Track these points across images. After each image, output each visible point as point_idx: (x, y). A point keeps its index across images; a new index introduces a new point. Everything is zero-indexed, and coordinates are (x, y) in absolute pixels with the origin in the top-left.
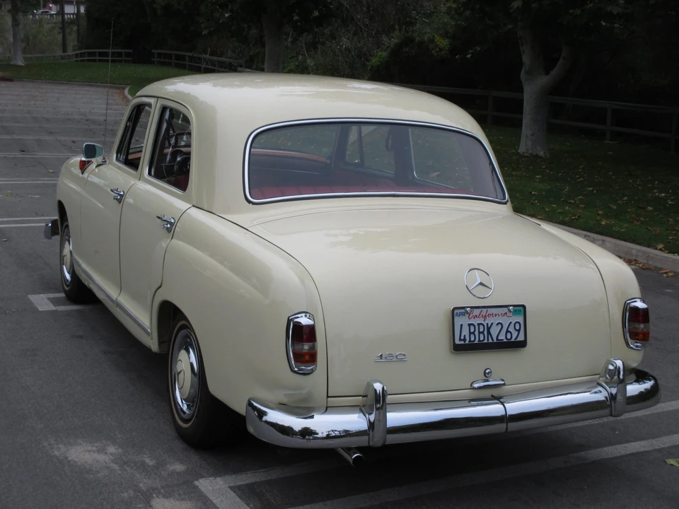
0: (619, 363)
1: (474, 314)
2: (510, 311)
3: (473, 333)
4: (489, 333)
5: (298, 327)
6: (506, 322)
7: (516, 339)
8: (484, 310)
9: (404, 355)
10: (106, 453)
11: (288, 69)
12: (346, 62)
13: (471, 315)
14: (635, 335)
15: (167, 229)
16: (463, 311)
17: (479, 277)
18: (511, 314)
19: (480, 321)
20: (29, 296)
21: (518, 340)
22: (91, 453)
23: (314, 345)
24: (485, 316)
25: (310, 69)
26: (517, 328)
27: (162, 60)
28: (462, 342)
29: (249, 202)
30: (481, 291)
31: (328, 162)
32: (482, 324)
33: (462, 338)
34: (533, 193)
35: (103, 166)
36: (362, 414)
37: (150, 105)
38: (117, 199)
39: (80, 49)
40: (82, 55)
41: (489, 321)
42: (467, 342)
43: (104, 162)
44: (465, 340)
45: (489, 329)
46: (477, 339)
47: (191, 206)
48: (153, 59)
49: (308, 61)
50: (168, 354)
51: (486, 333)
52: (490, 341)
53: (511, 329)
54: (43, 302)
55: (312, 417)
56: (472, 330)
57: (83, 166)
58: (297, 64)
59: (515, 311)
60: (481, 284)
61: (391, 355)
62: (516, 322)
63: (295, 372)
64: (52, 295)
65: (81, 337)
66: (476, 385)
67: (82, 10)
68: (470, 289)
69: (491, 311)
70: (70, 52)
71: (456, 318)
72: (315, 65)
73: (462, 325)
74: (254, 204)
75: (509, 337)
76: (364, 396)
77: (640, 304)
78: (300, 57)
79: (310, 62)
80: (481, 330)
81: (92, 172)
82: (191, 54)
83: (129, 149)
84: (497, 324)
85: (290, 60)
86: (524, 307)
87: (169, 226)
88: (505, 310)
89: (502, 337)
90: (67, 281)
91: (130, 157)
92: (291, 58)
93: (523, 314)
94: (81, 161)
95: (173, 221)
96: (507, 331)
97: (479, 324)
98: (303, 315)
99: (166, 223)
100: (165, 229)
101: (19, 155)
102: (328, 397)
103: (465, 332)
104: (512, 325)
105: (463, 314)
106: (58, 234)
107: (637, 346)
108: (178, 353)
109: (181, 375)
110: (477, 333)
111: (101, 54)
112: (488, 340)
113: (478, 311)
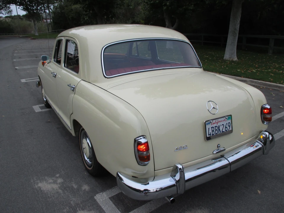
1: (213, 123)
2: (226, 118)
3: (213, 131)
4: (219, 129)
6: (225, 123)
8: (217, 120)
9: (187, 146)
10: (57, 183)
15: (72, 90)
17: (212, 105)
18: (227, 120)
20: (33, 107)
21: (229, 130)
22: (51, 184)
24: (217, 123)
26: (229, 125)
28: (210, 136)
29: (106, 77)
30: (214, 111)
32: (216, 126)
33: (209, 134)
35: (50, 63)
37: (62, 40)
38: (54, 77)
39: (52, 30)
40: (53, 32)
41: (219, 124)
43: (50, 62)
44: (210, 135)
45: (219, 128)
46: (215, 133)
47: (81, 80)
51: (218, 130)
53: (227, 126)
54: (37, 109)
57: (43, 64)
59: (228, 118)
60: (214, 108)
61: (181, 147)
62: (229, 123)
63: (140, 165)
64: (41, 105)
65: (49, 122)
66: (215, 153)
67: (52, 21)
68: (210, 111)
69: (219, 120)
70: (50, 31)
71: (207, 126)
73: (209, 128)
74: (108, 78)
75: (226, 130)
80: (216, 129)
81: (46, 65)
83: (57, 56)
84: (222, 125)
86: (231, 115)
87: (73, 89)
88: (224, 118)
89: (224, 130)
90: (45, 101)
91: (58, 60)
93: (231, 119)
94: (42, 62)
95: (74, 87)
96: (226, 127)
97: (215, 127)
98: (142, 137)
99: (71, 88)
100: (71, 90)
101: (35, 59)
102: (155, 171)
103: (210, 131)
104: (227, 125)
105: (209, 123)
106: (40, 85)
108: (83, 140)
109: (85, 149)
110: (215, 131)
111: (58, 31)
112: (219, 133)
113: (215, 121)
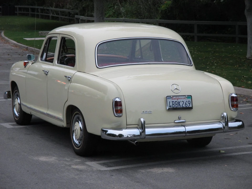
0: (225, 114)
1: (174, 98)
3: (174, 104)
4: (179, 104)
5: (116, 102)
6: (185, 101)
7: (189, 106)
8: (177, 97)
9: (151, 111)
11: (108, 15)
12: (146, 8)
13: (173, 99)
14: (233, 106)
15: (69, 80)
16: (170, 97)
17: (175, 87)
18: (187, 98)
19: (176, 100)
20: (1, 124)
21: (190, 107)
23: (121, 107)
24: (178, 99)
25: (123, 14)
26: (189, 103)
27: (22, 12)
28: (170, 107)
30: (176, 91)
31: (128, 58)
33: (170, 106)
34: (245, 77)
36: (138, 129)
38: (46, 74)
41: (179, 100)
42: (172, 107)
43: (35, 62)
44: (171, 106)
46: (175, 106)
47: (77, 71)
48: (16, 12)
49: (121, 9)
50: (70, 127)
51: (178, 104)
52: (180, 107)
53: (187, 103)
54: (7, 125)
55: (122, 130)
56: (173, 103)
57: (25, 64)
58: (114, 11)
61: (146, 111)
62: (189, 101)
63: (116, 116)
66: (176, 122)
68: (172, 90)
69: (179, 97)
71: (168, 100)
72: (126, 11)
73: (170, 102)
74: (99, 68)
75: (186, 106)
76: (138, 125)
77: (234, 95)
78: (116, 7)
79: (122, 10)
80: (177, 103)
82: (42, 7)
84: (182, 101)
85: (110, 9)
86: (191, 96)
88: (185, 97)
89: (184, 106)
90: (17, 116)
92: (109, 8)
93: (191, 98)
95: (71, 77)
96: (186, 104)
97: (176, 102)
98: (117, 98)
99: (68, 78)
102: (127, 125)
103: (171, 104)
105: (170, 98)
107: (234, 110)
109: (76, 131)
110: (175, 104)
112: (179, 107)
113: (175, 97)
